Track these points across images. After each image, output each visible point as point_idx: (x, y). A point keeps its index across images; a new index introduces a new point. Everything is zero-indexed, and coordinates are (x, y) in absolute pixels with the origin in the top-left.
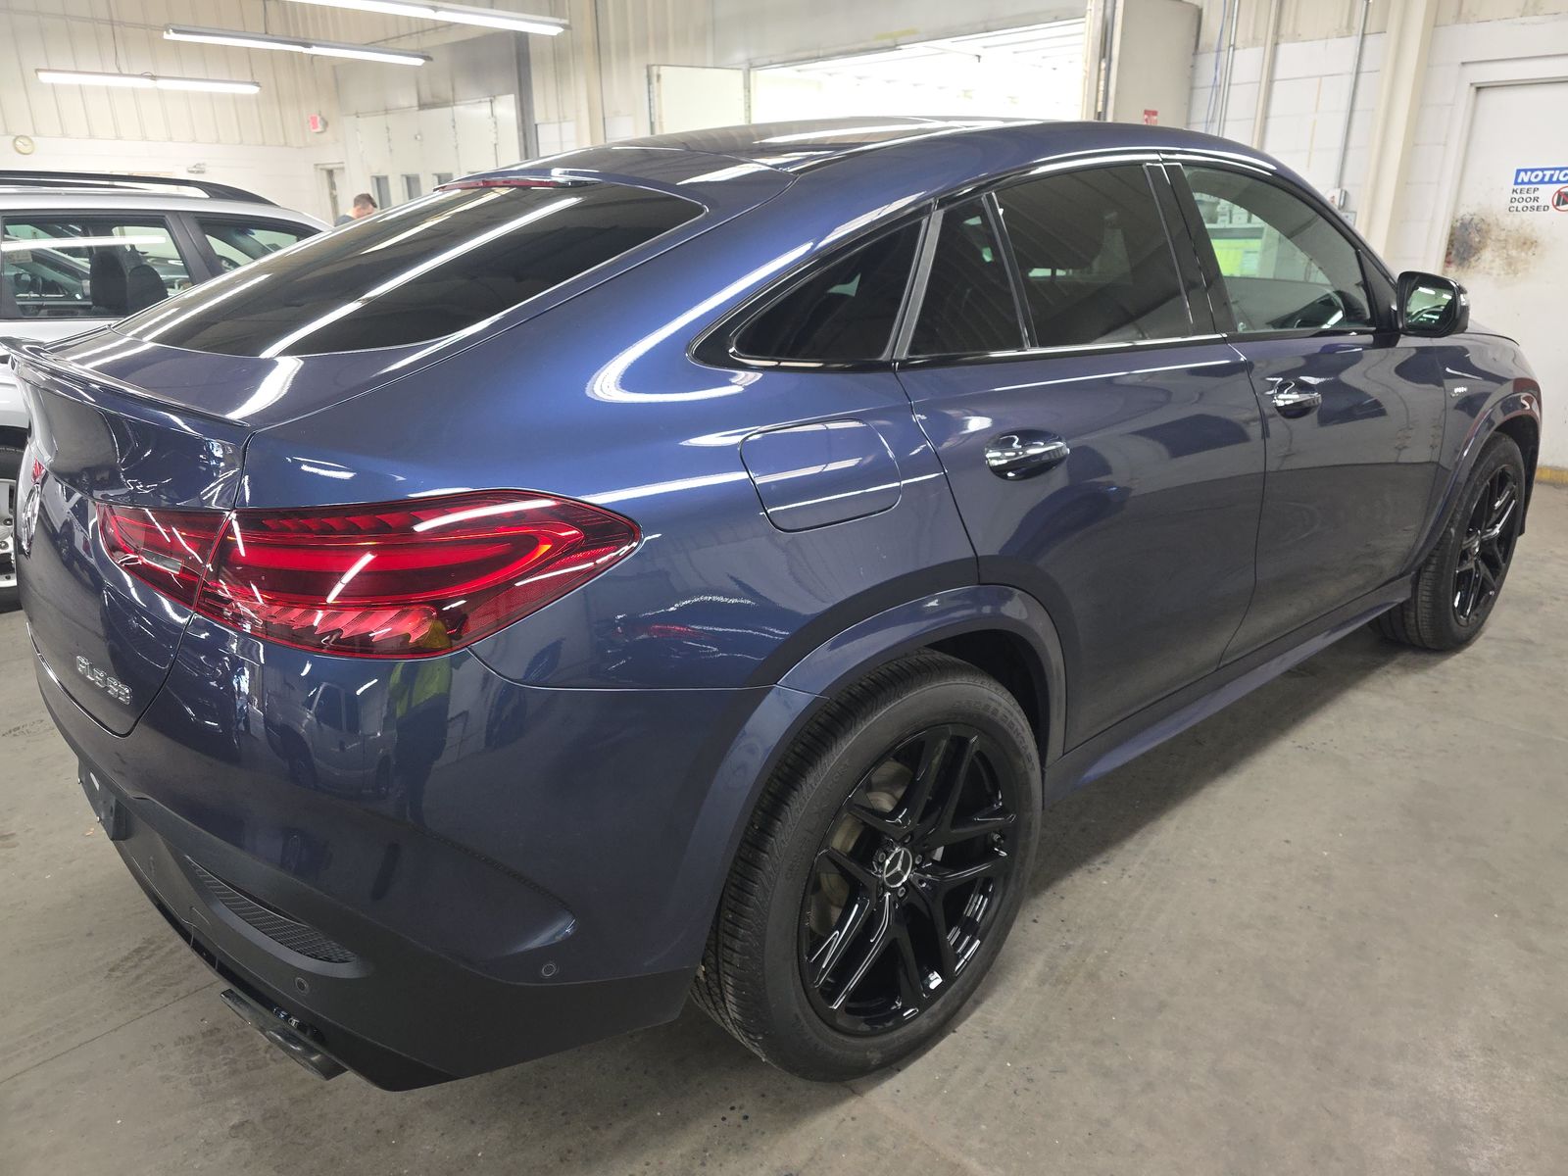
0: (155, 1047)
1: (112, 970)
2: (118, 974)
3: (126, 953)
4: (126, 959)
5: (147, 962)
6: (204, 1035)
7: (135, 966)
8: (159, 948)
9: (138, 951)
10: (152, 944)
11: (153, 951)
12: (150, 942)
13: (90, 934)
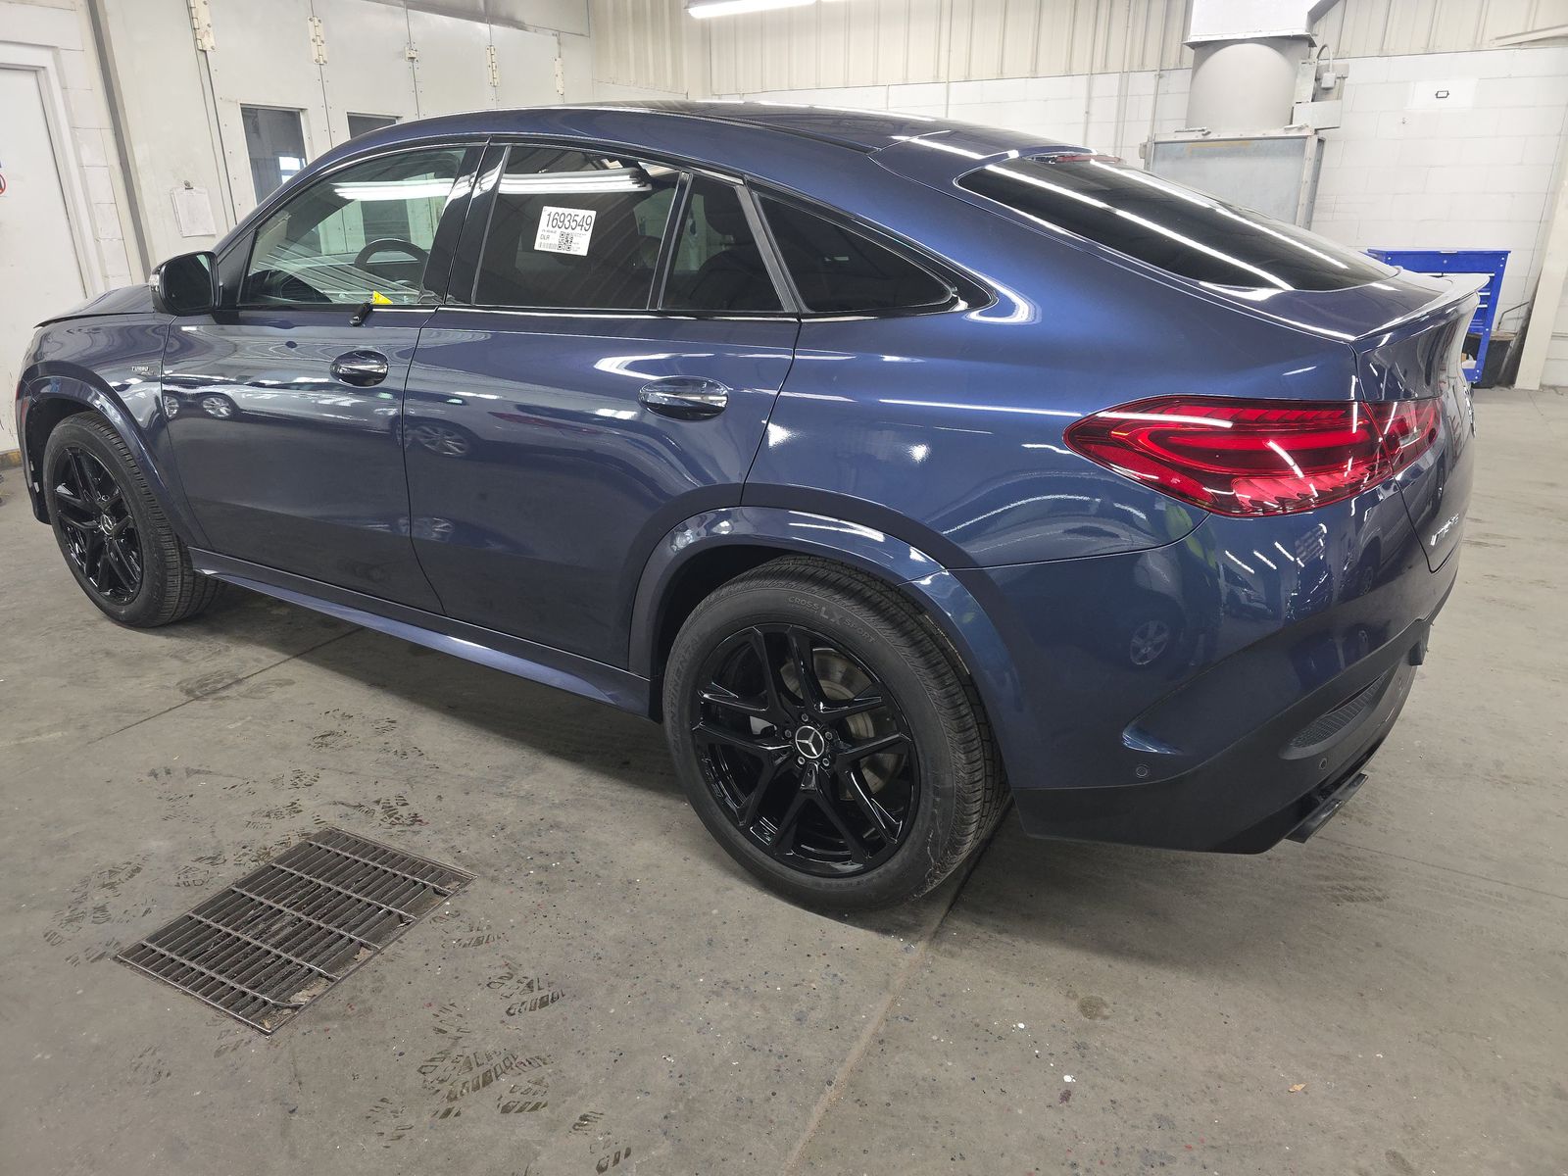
0: (1385, 832)
1: (1379, 899)
2: (1377, 893)
3: (1362, 905)
4: (1364, 900)
5: (1349, 884)
6: (1350, 817)
7: (1361, 888)
8: (1333, 888)
9: (1351, 899)
10: (1336, 897)
11: (1339, 890)
12: (1336, 899)
13: (1378, 945)
